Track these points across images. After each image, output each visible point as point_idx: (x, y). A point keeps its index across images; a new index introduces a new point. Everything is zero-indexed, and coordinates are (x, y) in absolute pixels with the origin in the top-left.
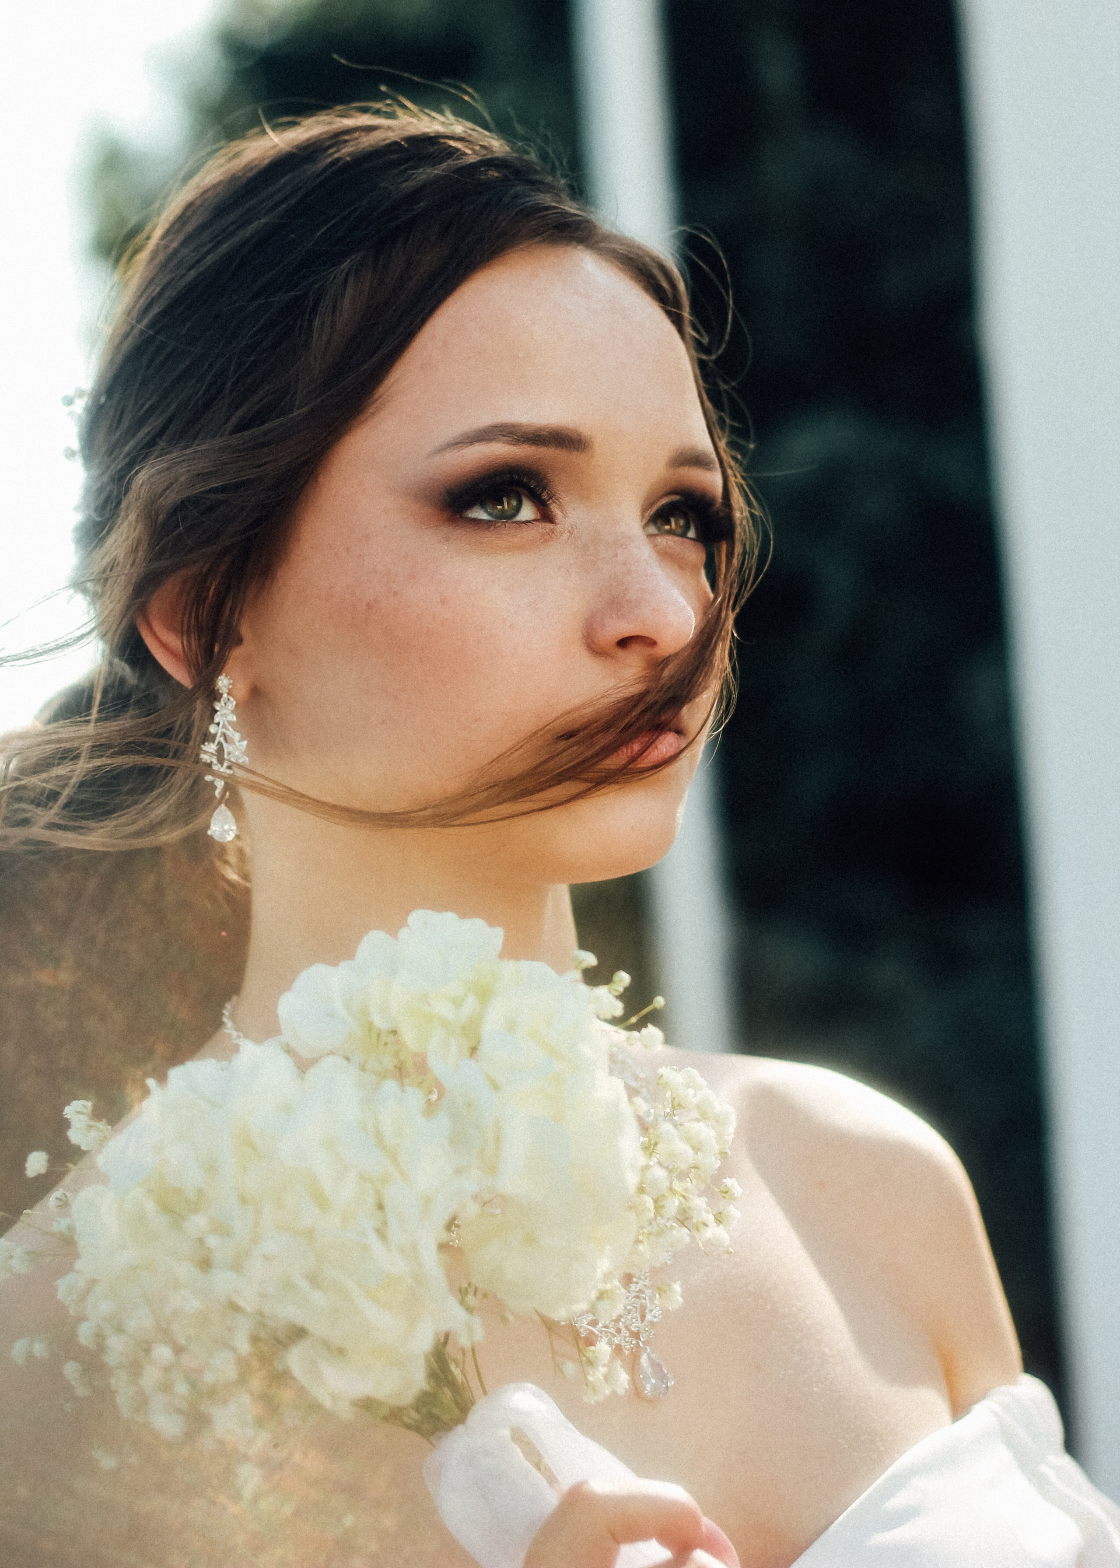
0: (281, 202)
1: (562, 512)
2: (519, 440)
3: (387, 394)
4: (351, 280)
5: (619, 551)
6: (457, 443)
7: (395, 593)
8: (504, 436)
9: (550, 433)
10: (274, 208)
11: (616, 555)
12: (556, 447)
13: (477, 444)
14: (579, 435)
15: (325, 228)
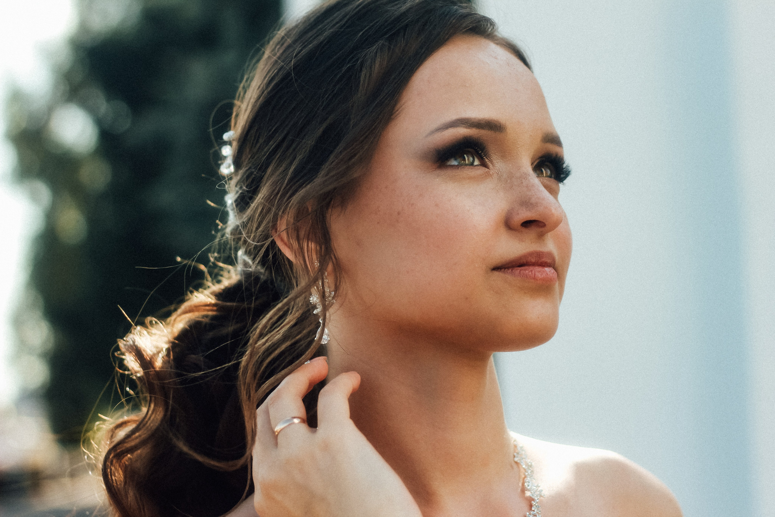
0: (337, 23)
1: (492, 163)
2: (471, 126)
3: (401, 109)
4: (378, 54)
5: (523, 181)
6: (440, 129)
7: (413, 204)
8: (463, 124)
9: (485, 122)
10: (334, 25)
11: (522, 183)
12: (489, 130)
13: (450, 129)
14: (500, 124)
15: (362, 32)
